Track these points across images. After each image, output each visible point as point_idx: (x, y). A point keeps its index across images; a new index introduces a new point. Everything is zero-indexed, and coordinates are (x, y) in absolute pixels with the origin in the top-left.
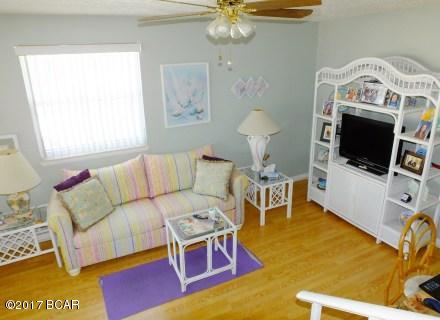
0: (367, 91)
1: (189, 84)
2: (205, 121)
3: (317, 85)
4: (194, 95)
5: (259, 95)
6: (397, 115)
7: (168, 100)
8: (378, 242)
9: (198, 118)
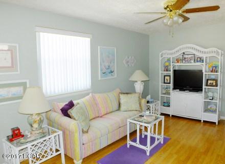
0: (185, 58)
1: (109, 57)
2: (114, 77)
3: (160, 59)
4: (110, 63)
5: (133, 65)
6: (203, 65)
7: (101, 65)
8: (202, 121)
9: (112, 75)
